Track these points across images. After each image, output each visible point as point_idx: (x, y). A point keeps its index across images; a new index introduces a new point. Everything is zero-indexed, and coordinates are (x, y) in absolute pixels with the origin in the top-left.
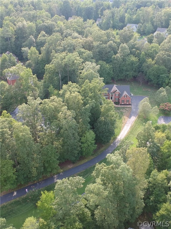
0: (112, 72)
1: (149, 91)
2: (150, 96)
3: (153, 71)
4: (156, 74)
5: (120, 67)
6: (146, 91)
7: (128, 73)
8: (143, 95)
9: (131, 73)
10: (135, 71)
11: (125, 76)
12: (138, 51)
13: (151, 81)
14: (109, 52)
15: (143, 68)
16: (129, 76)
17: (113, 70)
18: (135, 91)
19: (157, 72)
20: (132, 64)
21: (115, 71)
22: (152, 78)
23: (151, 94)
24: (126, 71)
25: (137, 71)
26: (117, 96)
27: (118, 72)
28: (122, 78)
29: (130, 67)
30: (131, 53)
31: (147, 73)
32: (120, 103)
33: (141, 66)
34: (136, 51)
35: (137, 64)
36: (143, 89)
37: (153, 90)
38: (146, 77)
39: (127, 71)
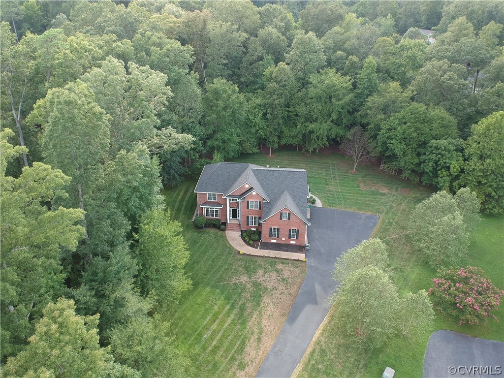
0: (258, 119)
1: (383, 194)
2: (387, 213)
3: (405, 123)
4: (415, 135)
5: (288, 106)
6: (373, 194)
7: (312, 126)
8: (360, 209)
9: (323, 128)
10: (338, 123)
11: (304, 135)
12: (355, 59)
13: (394, 157)
14: (261, 59)
15: (369, 112)
16: (314, 136)
17: (265, 115)
18: (331, 188)
19: (417, 129)
20: (331, 97)
21: (269, 116)
22: (398, 147)
23: (391, 207)
24: (307, 120)
25: (344, 121)
26: (254, 207)
27: (281, 121)
28: (291, 141)
29: (321, 108)
30: (330, 63)
31: (379, 130)
32: (263, 240)
33: (362, 105)
34: (347, 58)
35: (347, 99)
36: (362, 185)
37: (397, 190)
38: (373, 144)
39: (310, 119)
